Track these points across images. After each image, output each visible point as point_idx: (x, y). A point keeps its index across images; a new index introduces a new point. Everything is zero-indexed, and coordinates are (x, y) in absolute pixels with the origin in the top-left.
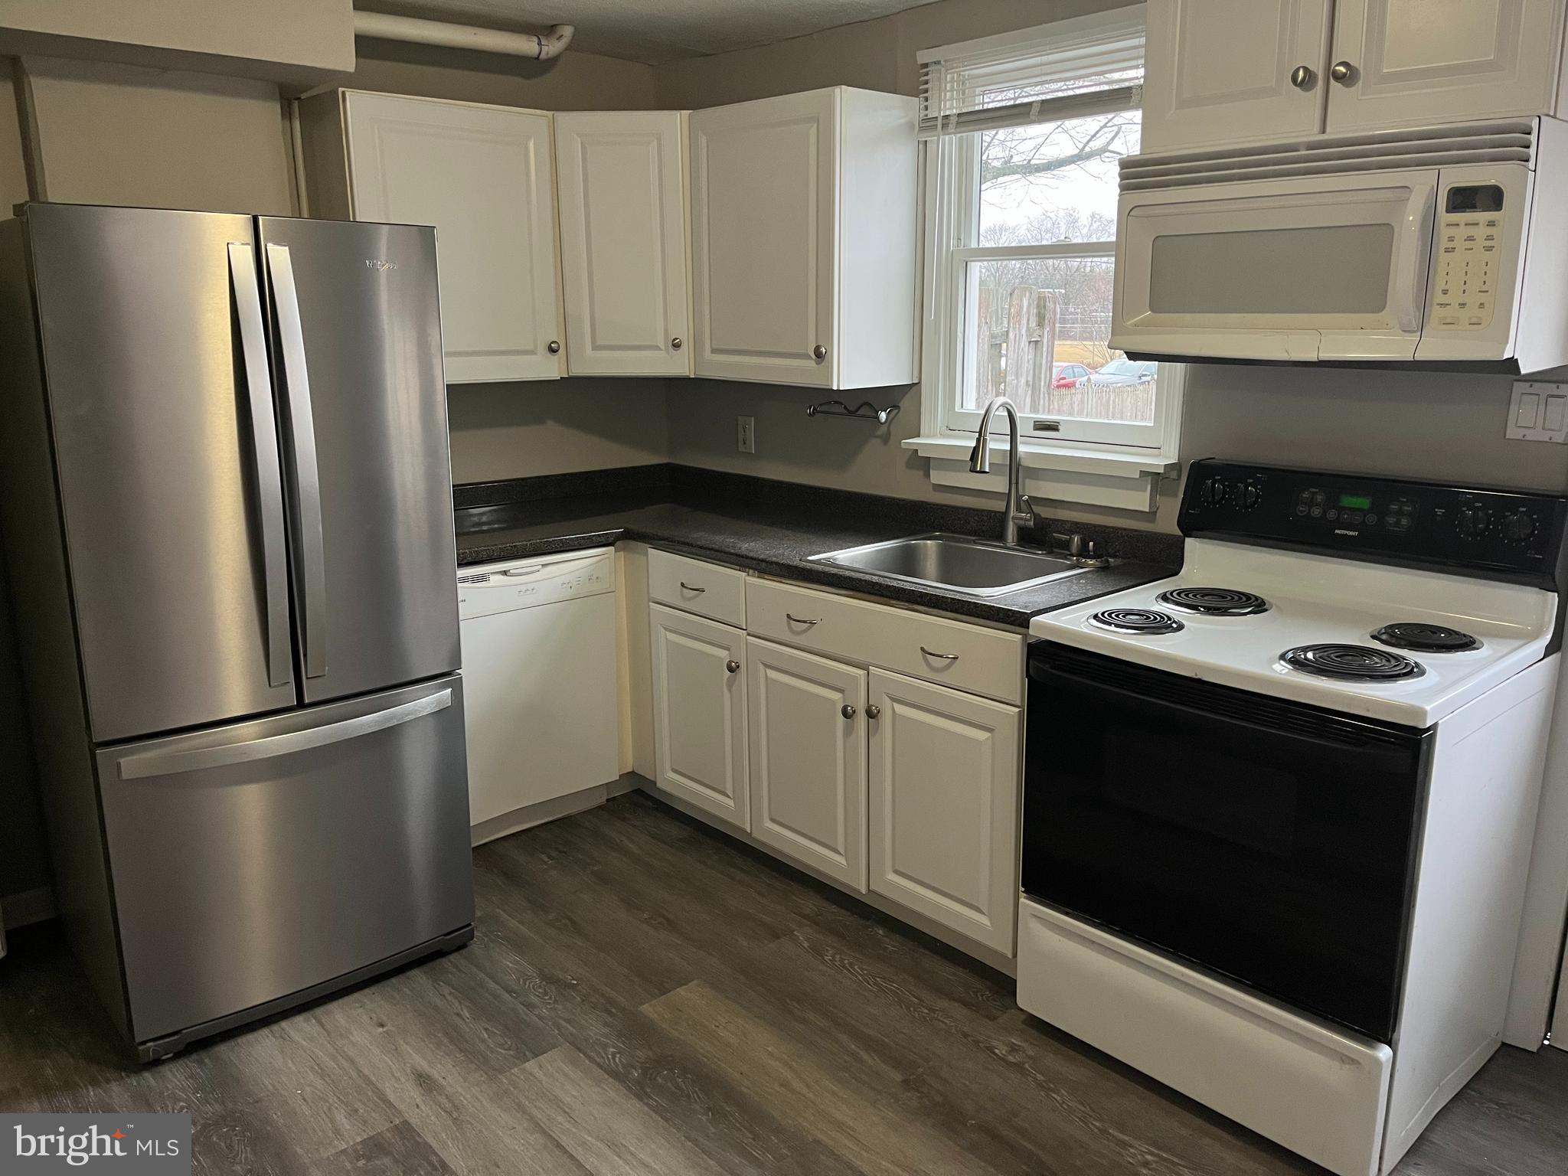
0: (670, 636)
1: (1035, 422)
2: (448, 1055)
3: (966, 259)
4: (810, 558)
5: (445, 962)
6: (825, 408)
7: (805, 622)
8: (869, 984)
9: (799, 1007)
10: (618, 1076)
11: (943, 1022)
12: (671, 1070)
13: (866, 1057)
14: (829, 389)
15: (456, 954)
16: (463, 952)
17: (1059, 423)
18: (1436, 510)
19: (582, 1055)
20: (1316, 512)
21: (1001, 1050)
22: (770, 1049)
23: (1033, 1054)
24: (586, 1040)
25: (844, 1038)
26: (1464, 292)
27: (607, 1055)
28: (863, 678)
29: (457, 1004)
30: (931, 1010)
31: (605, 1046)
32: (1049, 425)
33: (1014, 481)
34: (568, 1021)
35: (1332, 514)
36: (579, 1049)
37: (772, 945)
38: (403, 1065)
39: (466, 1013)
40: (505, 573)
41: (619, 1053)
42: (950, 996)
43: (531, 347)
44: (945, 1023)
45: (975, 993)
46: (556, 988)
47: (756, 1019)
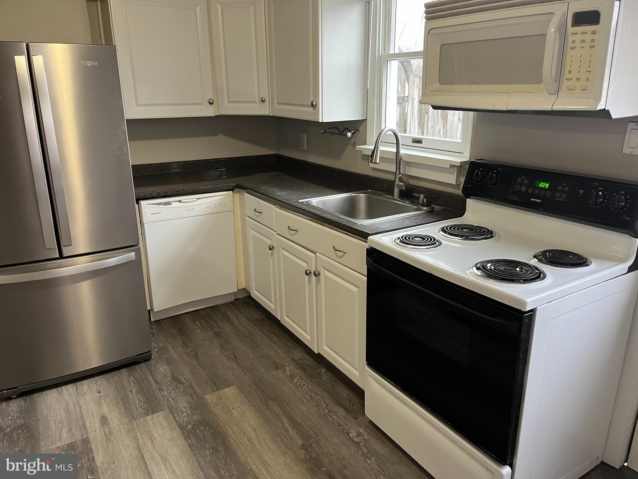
0: (253, 232)
1: (412, 139)
2: (119, 409)
3: (388, 59)
4: (300, 201)
5: (137, 367)
6: (331, 131)
7: (294, 230)
8: (308, 395)
9: (272, 403)
10: (181, 427)
11: (332, 417)
12: (205, 427)
13: (290, 430)
14: (317, 122)
15: (143, 363)
16: (147, 363)
17: (422, 139)
18: (580, 190)
19: (171, 416)
20: (523, 189)
21: (353, 434)
22: (251, 422)
23: (367, 438)
24: (176, 409)
25: (285, 420)
26: (579, 72)
27: (182, 416)
28: (313, 258)
29: (133, 386)
30: (330, 411)
31: (182, 412)
32: (419, 141)
33: (398, 167)
34: (173, 399)
35: (530, 191)
36: (171, 412)
37: (274, 373)
38: (99, 411)
39: (134, 391)
40: (180, 201)
41: (187, 416)
42: (341, 406)
43: (201, 102)
44: (333, 418)
45: (353, 405)
46: (175, 383)
47: (251, 407)
